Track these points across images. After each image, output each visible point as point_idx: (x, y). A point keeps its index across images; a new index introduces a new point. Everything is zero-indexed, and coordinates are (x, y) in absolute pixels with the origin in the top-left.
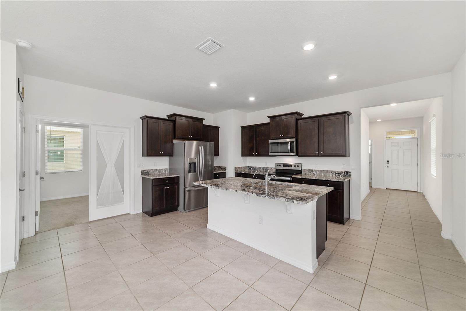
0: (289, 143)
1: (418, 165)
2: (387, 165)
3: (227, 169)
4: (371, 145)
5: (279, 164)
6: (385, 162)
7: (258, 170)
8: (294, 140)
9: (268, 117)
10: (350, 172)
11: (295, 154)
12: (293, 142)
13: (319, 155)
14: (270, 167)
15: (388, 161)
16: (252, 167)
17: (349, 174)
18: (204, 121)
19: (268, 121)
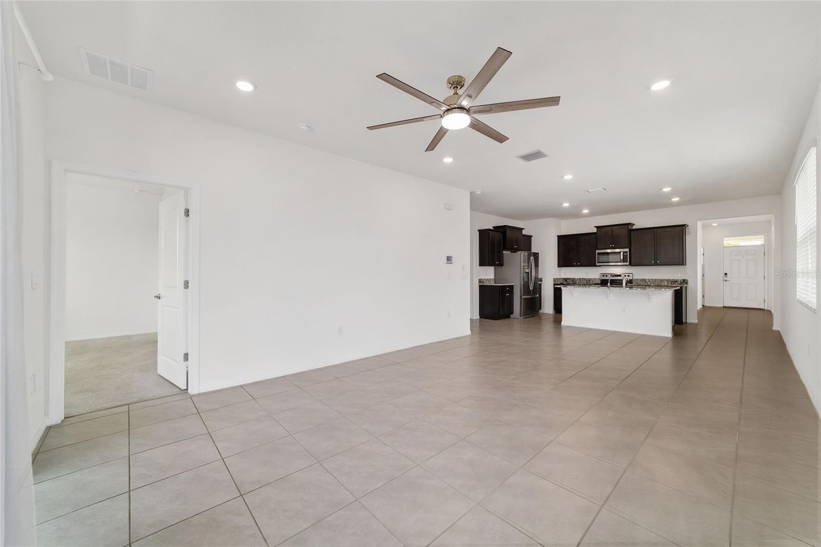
0: (622, 253)
1: (764, 277)
2: (725, 279)
3: (543, 280)
4: (703, 254)
5: (605, 275)
6: (722, 275)
7: (577, 281)
8: (627, 250)
9: (595, 227)
10: (687, 280)
11: (628, 263)
12: (627, 252)
13: (656, 264)
14: (592, 278)
15: (726, 274)
16: (568, 279)
17: (686, 281)
18: (523, 231)
19: (595, 230)
